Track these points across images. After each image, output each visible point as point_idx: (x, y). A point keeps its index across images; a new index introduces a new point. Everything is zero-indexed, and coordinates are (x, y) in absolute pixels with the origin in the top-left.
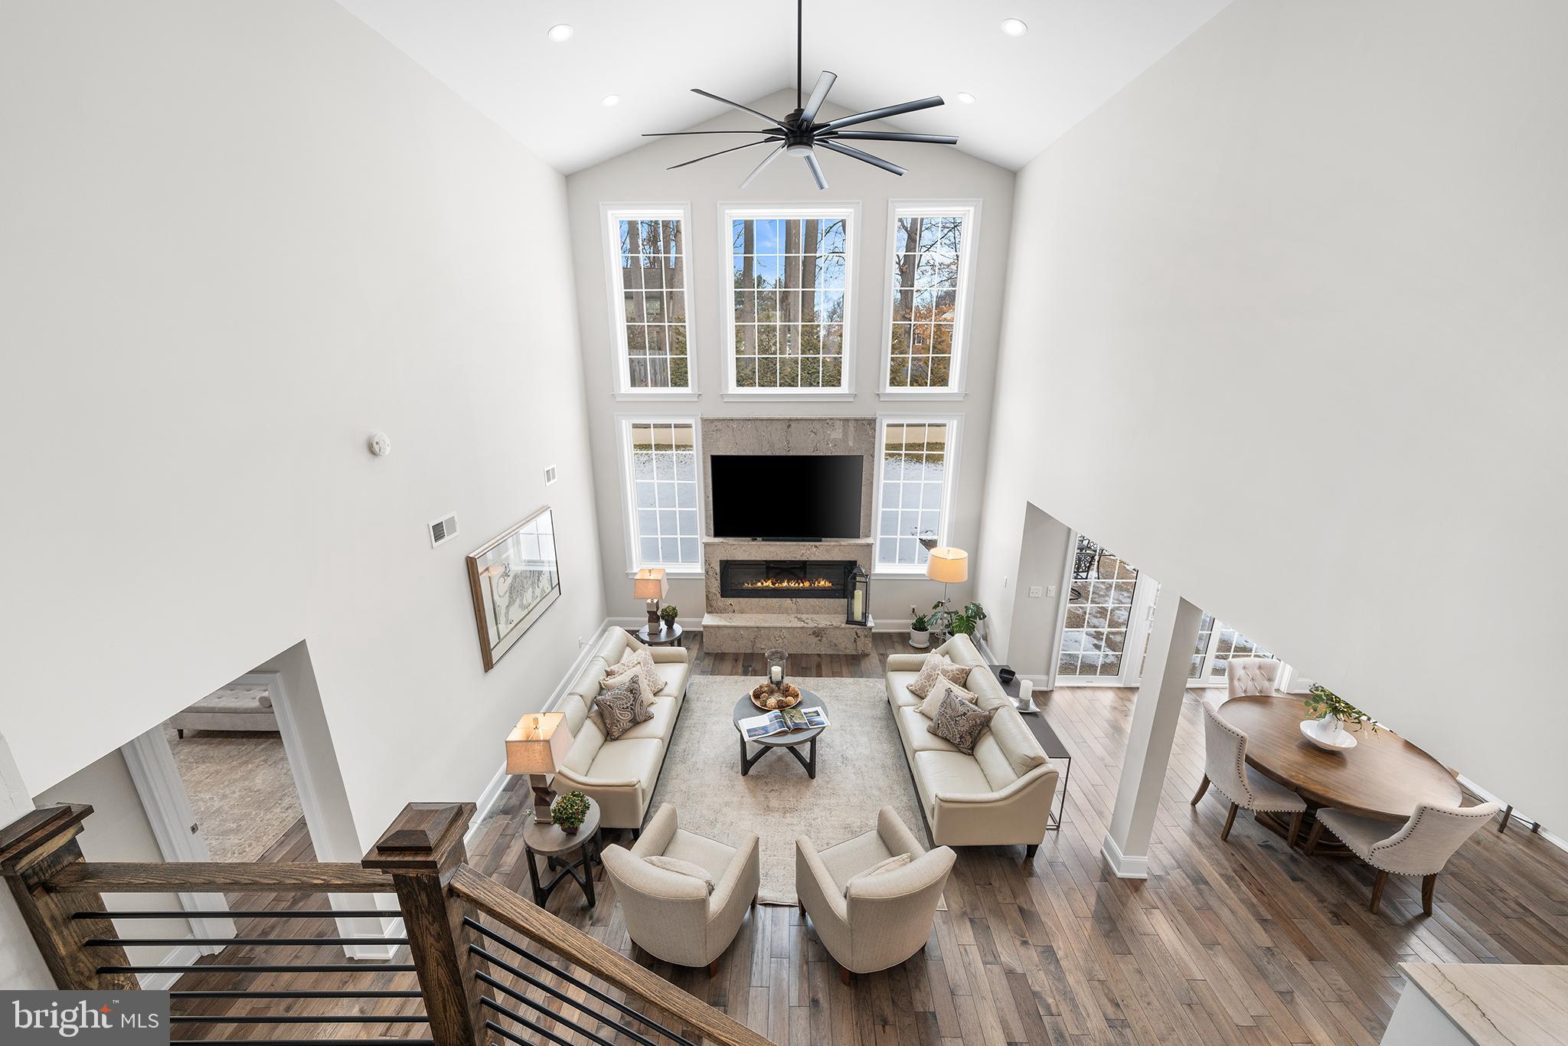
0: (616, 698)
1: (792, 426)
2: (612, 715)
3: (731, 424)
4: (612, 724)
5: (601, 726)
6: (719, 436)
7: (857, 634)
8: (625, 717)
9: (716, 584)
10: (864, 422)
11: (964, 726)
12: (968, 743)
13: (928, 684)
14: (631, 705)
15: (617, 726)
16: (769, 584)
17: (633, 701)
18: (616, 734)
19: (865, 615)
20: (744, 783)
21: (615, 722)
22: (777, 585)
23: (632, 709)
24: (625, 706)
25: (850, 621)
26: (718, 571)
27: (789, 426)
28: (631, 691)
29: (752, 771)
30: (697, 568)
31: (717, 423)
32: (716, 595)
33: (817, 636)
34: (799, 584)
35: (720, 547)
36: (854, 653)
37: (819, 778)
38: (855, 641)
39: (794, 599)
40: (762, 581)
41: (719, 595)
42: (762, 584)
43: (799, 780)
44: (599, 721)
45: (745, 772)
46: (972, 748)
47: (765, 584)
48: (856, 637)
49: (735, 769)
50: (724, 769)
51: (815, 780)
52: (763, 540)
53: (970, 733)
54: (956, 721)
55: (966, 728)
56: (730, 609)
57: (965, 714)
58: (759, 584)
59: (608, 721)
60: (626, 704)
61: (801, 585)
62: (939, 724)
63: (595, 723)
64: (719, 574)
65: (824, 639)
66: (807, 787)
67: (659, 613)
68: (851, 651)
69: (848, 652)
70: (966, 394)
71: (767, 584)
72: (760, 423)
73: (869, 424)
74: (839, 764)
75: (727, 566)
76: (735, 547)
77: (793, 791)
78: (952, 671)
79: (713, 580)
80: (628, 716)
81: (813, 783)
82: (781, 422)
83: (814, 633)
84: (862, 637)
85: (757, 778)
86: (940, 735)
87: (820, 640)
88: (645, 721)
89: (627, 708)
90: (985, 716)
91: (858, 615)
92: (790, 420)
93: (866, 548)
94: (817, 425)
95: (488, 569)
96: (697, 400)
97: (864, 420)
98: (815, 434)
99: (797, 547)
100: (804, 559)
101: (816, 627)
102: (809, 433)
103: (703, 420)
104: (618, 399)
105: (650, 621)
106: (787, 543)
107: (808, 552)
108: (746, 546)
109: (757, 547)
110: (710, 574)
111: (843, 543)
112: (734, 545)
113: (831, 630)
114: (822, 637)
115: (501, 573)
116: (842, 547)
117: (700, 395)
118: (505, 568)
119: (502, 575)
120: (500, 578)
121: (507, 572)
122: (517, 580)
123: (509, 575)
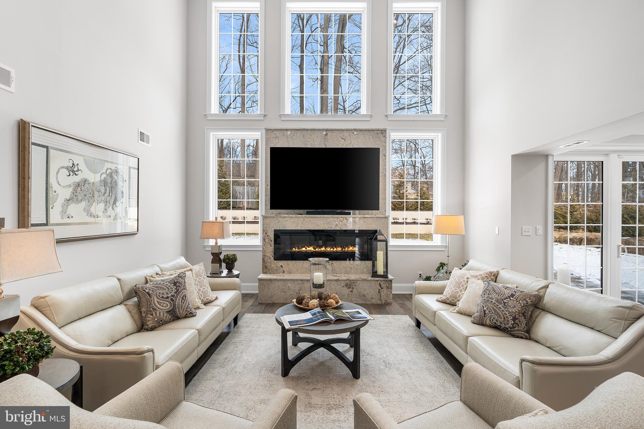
0: (157, 287)
1: (329, 134)
2: (149, 303)
3: (285, 132)
4: (147, 312)
5: (137, 316)
6: (277, 141)
7: (380, 285)
8: (163, 307)
9: (270, 249)
10: (378, 132)
11: (514, 307)
12: (523, 325)
13: (458, 290)
14: (172, 296)
15: (152, 315)
16: (311, 249)
17: (176, 293)
18: (150, 324)
19: (386, 271)
20: (284, 383)
21: (152, 310)
22: (317, 249)
23: (172, 300)
24: (165, 296)
25: (375, 274)
26: (273, 239)
27: (326, 134)
28: (175, 284)
29: (293, 372)
30: (257, 241)
31: (276, 132)
32: (269, 258)
33: (349, 288)
34: (334, 249)
35: (274, 219)
36: (379, 302)
37: (363, 379)
38: (379, 292)
40: (306, 247)
41: (272, 258)
42: (306, 248)
43: (343, 381)
44: (135, 311)
45: (285, 373)
46: (528, 331)
47: (308, 249)
48: (380, 289)
49: (275, 372)
50: (263, 372)
51: (359, 381)
52: (308, 213)
53: (523, 314)
54: (505, 303)
55: (518, 308)
56: (281, 270)
57: (512, 295)
58: (304, 249)
59: (143, 309)
60: (167, 294)
61: (335, 249)
62: (485, 311)
63: (130, 312)
64: (273, 241)
65: (355, 290)
66: (352, 385)
67: (222, 257)
68: (376, 301)
69: (374, 301)
70: (446, 116)
71: (310, 249)
72: (306, 132)
73: (382, 133)
74: (382, 367)
75: (279, 235)
76: (286, 219)
77: (337, 389)
78: (481, 275)
79: (269, 246)
80: (167, 306)
81: (358, 382)
82: (320, 132)
83: (347, 285)
84: (385, 289)
85: (298, 379)
86: (488, 322)
87: (351, 291)
88: (186, 317)
89: (167, 298)
90: (535, 296)
91: (380, 270)
92: (327, 130)
93: (383, 220)
94: (346, 134)
95: (47, 147)
96: (263, 119)
97: (378, 130)
98: (345, 140)
99: (333, 219)
100: (338, 228)
101: (348, 280)
102: (340, 140)
103: (267, 130)
104: (209, 118)
105: (213, 262)
106: (325, 216)
107: (341, 223)
108: (295, 219)
109: (302, 219)
110: (267, 240)
111: (367, 216)
112: (285, 217)
113: (360, 282)
114: (353, 288)
115: (66, 165)
116: (366, 219)
117: (265, 115)
118: (73, 164)
119: (67, 168)
120: (63, 167)
121: (76, 169)
122: (87, 185)
123: (77, 173)
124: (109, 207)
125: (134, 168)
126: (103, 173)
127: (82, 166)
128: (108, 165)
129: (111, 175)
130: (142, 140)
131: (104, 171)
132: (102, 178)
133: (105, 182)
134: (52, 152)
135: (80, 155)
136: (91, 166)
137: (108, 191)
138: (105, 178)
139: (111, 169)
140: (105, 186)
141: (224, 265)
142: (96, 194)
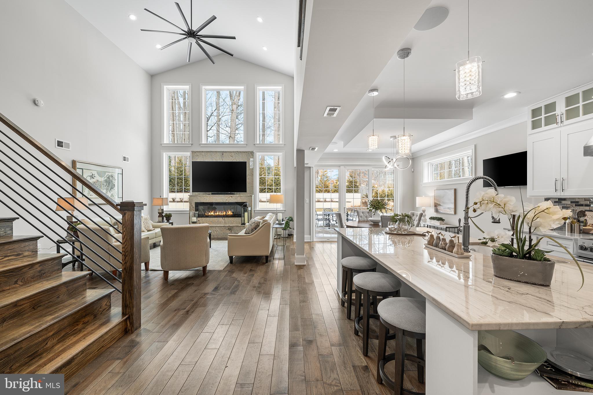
1: (224, 154)
3: (202, 153)
6: (198, 158)
9: (193, 212)
26: (194, 207)
27: (223, 154)
31: (197, 153)
35: (195, 197)
39: (223, 218)
52: (212, 194)
56: (199, 222)
58: (210, 213)
64: (194, 208)
70: (285, 144)
72: (212, 153)
73: (251, 154)
75: (197, 205)
76: (201, 197)
79: (192, 210)
82: (220, 153)
83: (229, 229)
87: (231, 232)
91: (246, 222)
92: (223, 152)
93: (250, 197)
94: (233, 154)
95: (82, 169)
96: (191, 146)
97: (249, 152)
98: (232, 157)
99: (224, 197)
100: (227, 201)
101: (229, 226)
102: (230, 157)
103: (192, 152)
104: (163, 146)
105: (159, 217)
106: (220, 195)
107: (229, 199)
108: (205, 197)
109: (209, 197)
110: (191, 208)
111: (241, 195)
112: (200, 196)
113: (235, 227)
114: (232, 230)
115: (89, 175)
116: (241, 197)
117: (192, 144)
118: (92, 174)
119: (90, 176)
120: (88, 176)
121: (93, 176)
122: (98, 183)
123: (94, 178)
124: (108, 191)
125: (121, 174)
126: (105, 177)
127: (96, 175)
128: (107, 174)
129: (109, 178)
130: (124, 160)
131: (106, 176)
132: (105, 179)
133: (106, 181)
134: (84, 170)
135: (95, 171)
136: (100, 174)
137: (107, 184)
138: (106, 179)
139: (109, 175)
140: (106, 183)
141: (165, 218)
142: (102, 186)
